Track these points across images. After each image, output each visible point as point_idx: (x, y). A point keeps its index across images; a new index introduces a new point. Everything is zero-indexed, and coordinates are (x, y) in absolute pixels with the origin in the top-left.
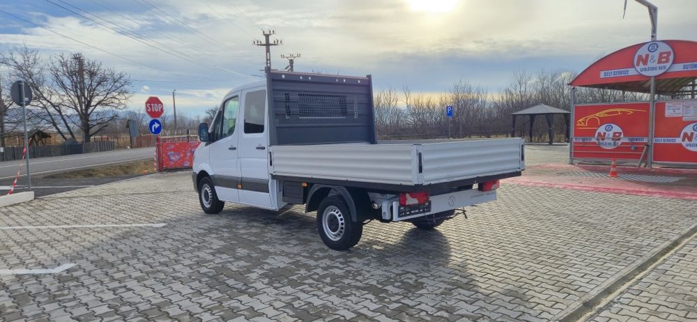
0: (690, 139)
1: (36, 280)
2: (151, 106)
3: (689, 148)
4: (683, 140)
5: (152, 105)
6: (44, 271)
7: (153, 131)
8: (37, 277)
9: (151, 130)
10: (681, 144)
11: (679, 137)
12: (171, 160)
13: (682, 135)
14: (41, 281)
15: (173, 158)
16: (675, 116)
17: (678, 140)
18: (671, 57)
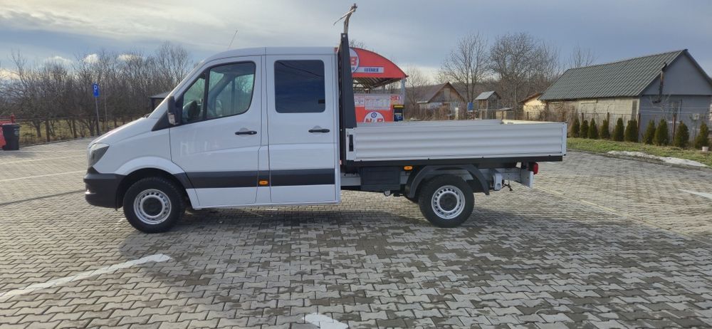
16: (361, 106)
18: (358, 61)
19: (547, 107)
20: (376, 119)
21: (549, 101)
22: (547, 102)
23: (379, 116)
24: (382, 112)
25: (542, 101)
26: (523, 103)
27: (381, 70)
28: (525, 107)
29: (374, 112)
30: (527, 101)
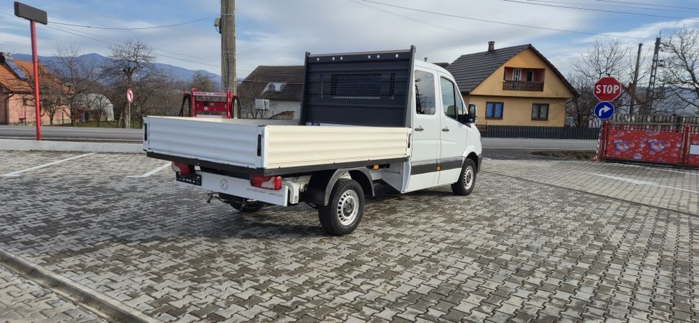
2: (602, 88)
5: (605, 86)
7: (600, 115)
9: (597, 113)
12: (618, 150)
15: (620, 148)
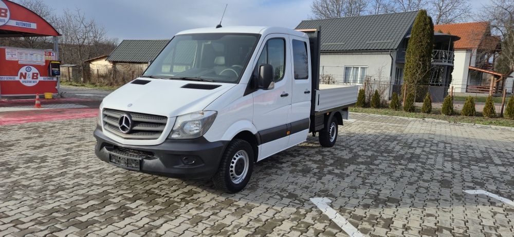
0: (25, 78)
1: (499, 191)
3: (24, 84)
4: (21, 78)
6: (491, 195)
8: (497, 193)
10: (19, 81)
11: (17, 76)
13: (19, 74)
14: (496, 189)
16: (13, 60)
17: (17, 78)
18: (8, 14)
19: (114, 67)
20: (31, 74)
21: (117, 62)
22: (114, 63)
23: (34, 70)
24: (37, 67)
25: (110, 61)
26: (90, 62)
27: (34, 26)
28: (90, 65)
29: (29, 66)
30: (93, 60)
